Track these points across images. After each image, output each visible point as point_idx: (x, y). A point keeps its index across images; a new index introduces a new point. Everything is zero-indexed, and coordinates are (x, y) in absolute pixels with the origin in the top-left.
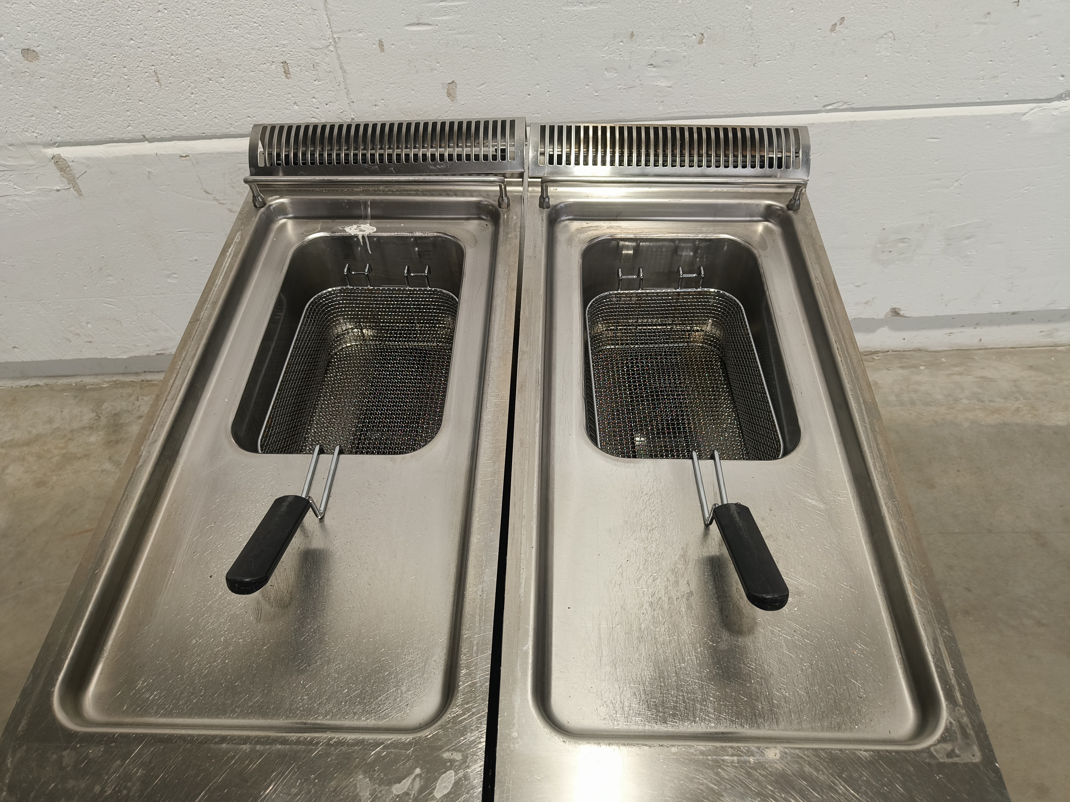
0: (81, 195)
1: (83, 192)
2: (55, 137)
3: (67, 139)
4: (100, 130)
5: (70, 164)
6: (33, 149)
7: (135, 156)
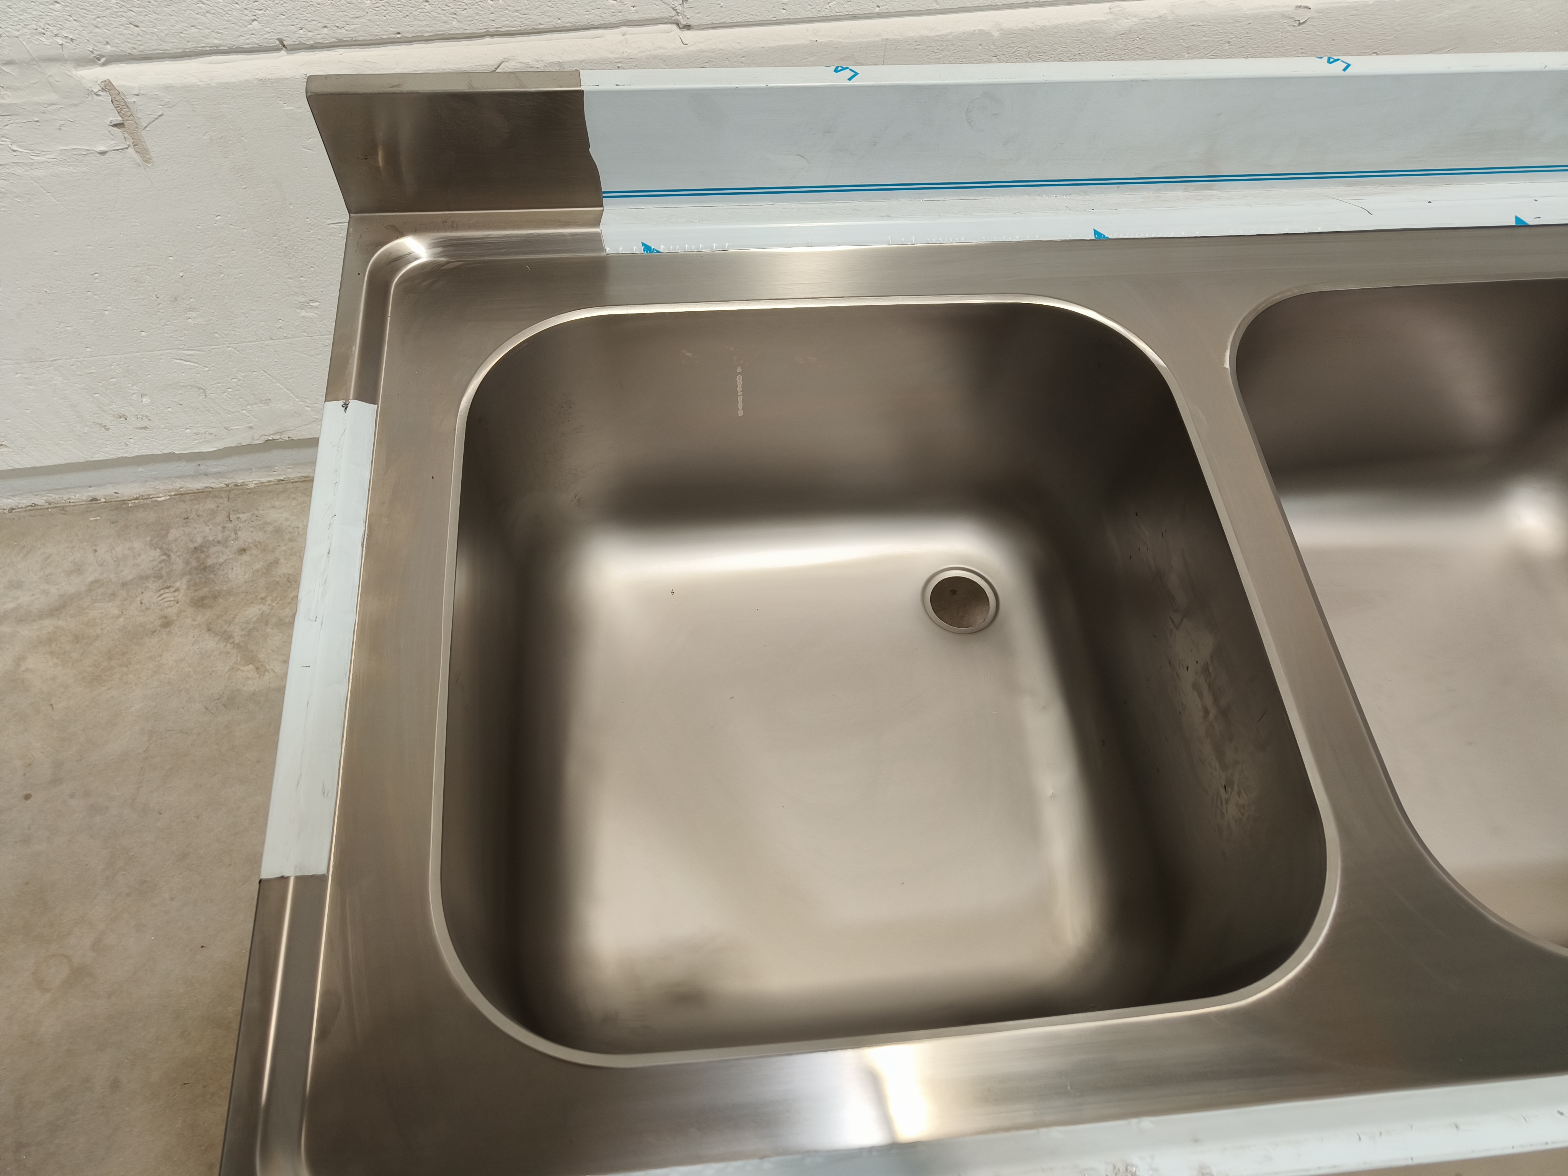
0: (147, 161)
1: (152, 154)
2: (100, 45)
3: (126, 48)
4: (194, 30)
5: (130, 100)
6: (54, 71)
7: (263, 82)
